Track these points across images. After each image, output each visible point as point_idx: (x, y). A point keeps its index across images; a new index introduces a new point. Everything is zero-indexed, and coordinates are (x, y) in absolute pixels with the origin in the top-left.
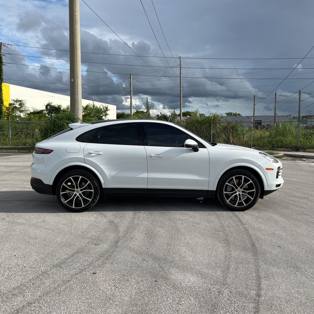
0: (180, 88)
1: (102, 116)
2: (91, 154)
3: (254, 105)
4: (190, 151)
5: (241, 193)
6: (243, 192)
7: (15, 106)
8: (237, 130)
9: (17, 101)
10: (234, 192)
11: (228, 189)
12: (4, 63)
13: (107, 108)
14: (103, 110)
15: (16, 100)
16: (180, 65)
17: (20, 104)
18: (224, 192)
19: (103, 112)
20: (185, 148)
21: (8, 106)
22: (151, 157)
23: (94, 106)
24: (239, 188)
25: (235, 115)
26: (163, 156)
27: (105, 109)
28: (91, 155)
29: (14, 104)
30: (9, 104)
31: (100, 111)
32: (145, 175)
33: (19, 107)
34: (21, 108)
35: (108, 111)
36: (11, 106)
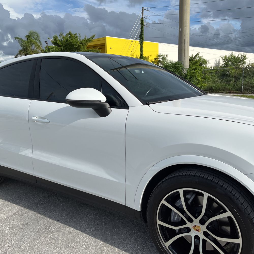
1: (240, 65)
7: (159, 60)
12: (145, 25)
13: (245, 57)
14: (241, 59)
15: (159, 55)
17: (163, 58)
19: (241, 61)
21: (153, 60)
23: (232, 56)
27: (243, 58)
29: (158, 59)
31: (238, 60)
33: (162, 60)
34: (164, 61)
35: (245, 59)
36: (156, 60)
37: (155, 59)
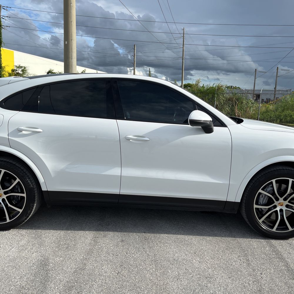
0: (183, 60)
2: (21, 131)
3: (255, 79)
4: (197, 132)
5: (284, 208)
6: (287, 206)
7: (17, 72)
8: (242, 103)
9: (20, 67)
10: (273, 207)
11: (261, 200)
12: (3, 27)
15: (18, 66)
16: (184, 37)
17: (23, 71)
18: (255, 206)
20: (190, 126)
21: (10, 72)
22: (128, 139)
24: (281, 200)
25: (235, 88)
26: (148, 139)
28: (20, 133)
29: (17, 70)
30: (12, 70)
32: (116, 171)
33: (22, 73)
34: (24, 74)
36: (14, 72)
37: (13, 70)
